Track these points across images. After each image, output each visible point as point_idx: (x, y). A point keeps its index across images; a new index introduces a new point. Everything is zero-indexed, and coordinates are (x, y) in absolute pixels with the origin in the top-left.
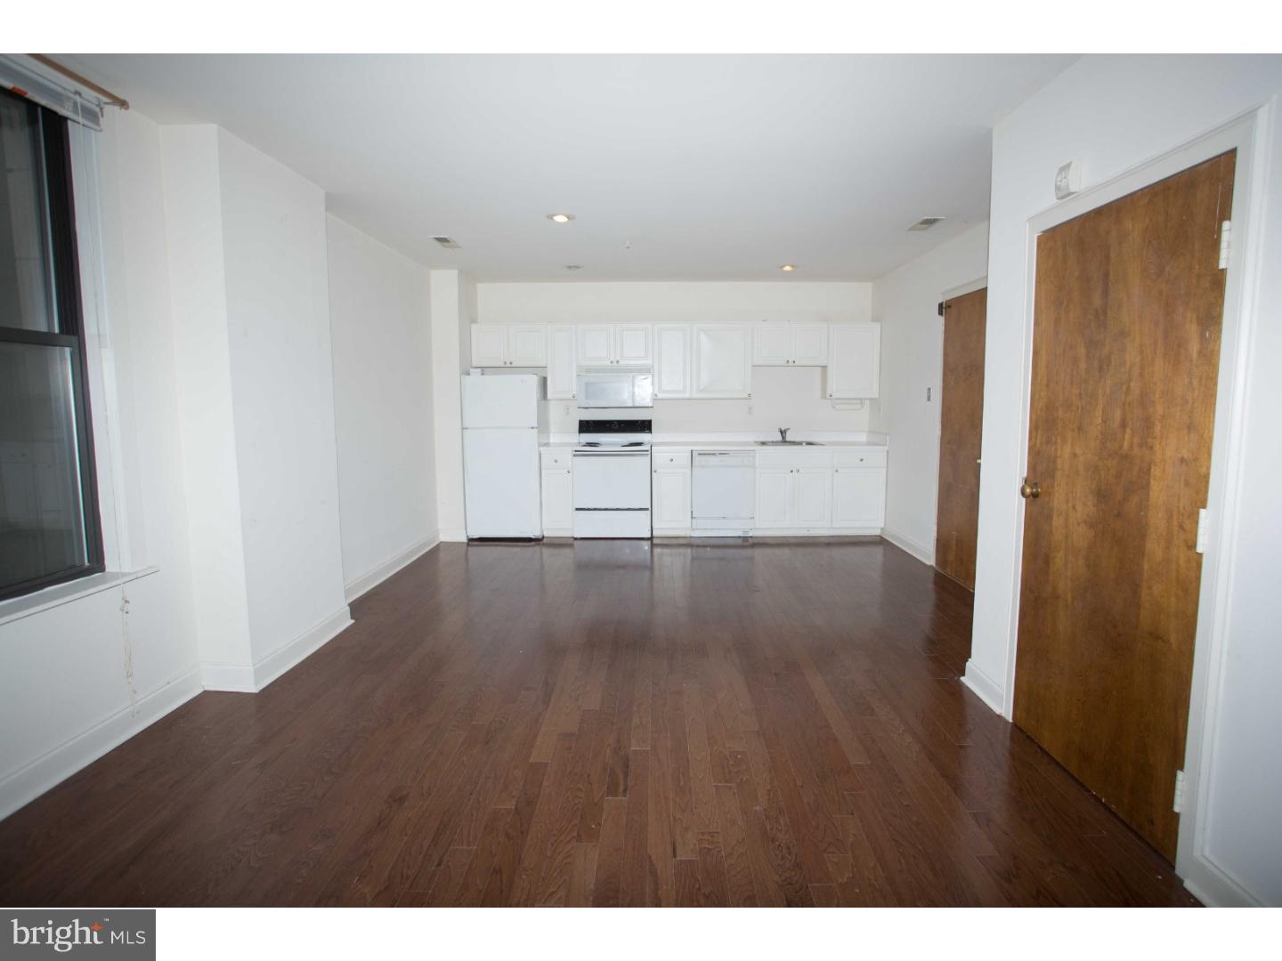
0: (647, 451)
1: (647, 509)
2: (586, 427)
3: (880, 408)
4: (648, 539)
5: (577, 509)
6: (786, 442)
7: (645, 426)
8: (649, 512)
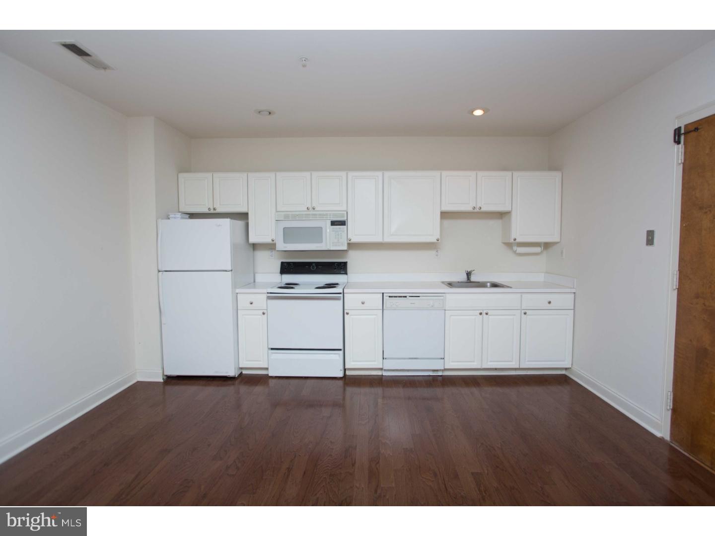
0: (340, 293)
1: (340, 350)
2: (287, 268)
3: (562, 253)
4: (340, 378)
5: (272, 349)
6: (471, 282)
7: (340, 268)
8: (341, 352)
